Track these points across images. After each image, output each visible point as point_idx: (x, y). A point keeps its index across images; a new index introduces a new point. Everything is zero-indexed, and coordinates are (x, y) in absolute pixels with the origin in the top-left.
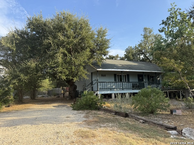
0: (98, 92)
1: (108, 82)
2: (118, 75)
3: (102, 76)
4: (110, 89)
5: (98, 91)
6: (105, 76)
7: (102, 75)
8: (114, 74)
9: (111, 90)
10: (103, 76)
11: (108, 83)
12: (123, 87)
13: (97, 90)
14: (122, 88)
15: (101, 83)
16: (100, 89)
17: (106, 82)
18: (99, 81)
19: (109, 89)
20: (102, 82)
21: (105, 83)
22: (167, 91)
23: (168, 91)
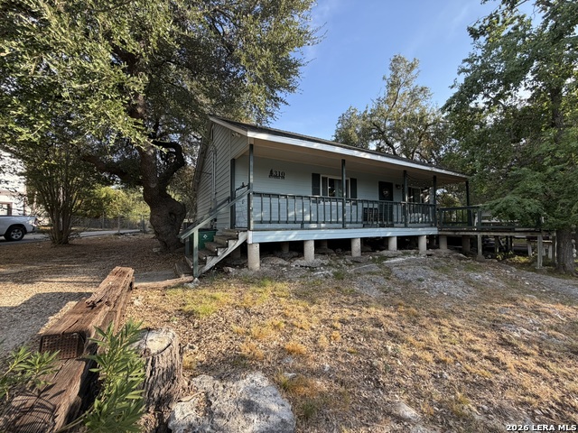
0: (250, 234)
1: (294, 197)
2: (324, 179)
3: (271, 175)
4: (298, 222)
5: (249, 228)
6: (283, 177)
7: (271, 171)
8: (313, 174)
9: (302, 228)
10: (276, 176)
11: (291, 201)
12: (343, 218)
13: (246, 225)
14: (340, 220)
15: (266, 200)
16: (261, 222)
17: (286, 196)
18: (255, 190)
19: (295, 222)
20: (269, 195)
21: (283, 200)
22: (475, 234)
23: (479, 235)
